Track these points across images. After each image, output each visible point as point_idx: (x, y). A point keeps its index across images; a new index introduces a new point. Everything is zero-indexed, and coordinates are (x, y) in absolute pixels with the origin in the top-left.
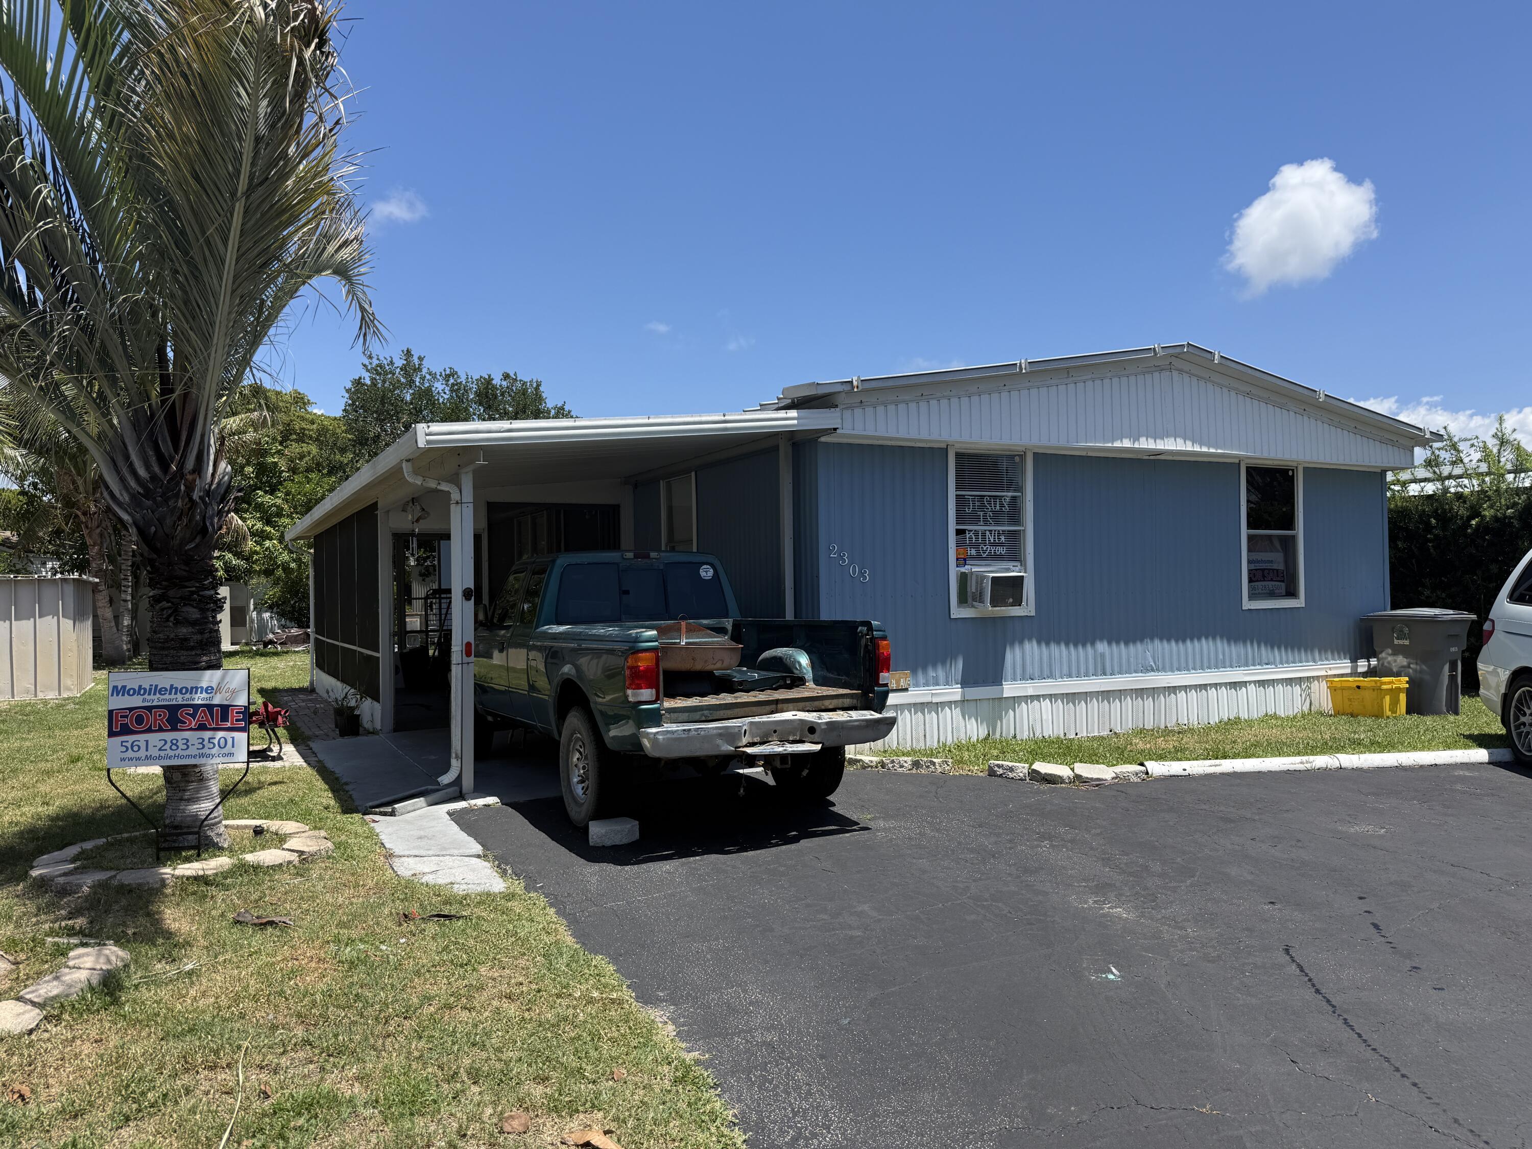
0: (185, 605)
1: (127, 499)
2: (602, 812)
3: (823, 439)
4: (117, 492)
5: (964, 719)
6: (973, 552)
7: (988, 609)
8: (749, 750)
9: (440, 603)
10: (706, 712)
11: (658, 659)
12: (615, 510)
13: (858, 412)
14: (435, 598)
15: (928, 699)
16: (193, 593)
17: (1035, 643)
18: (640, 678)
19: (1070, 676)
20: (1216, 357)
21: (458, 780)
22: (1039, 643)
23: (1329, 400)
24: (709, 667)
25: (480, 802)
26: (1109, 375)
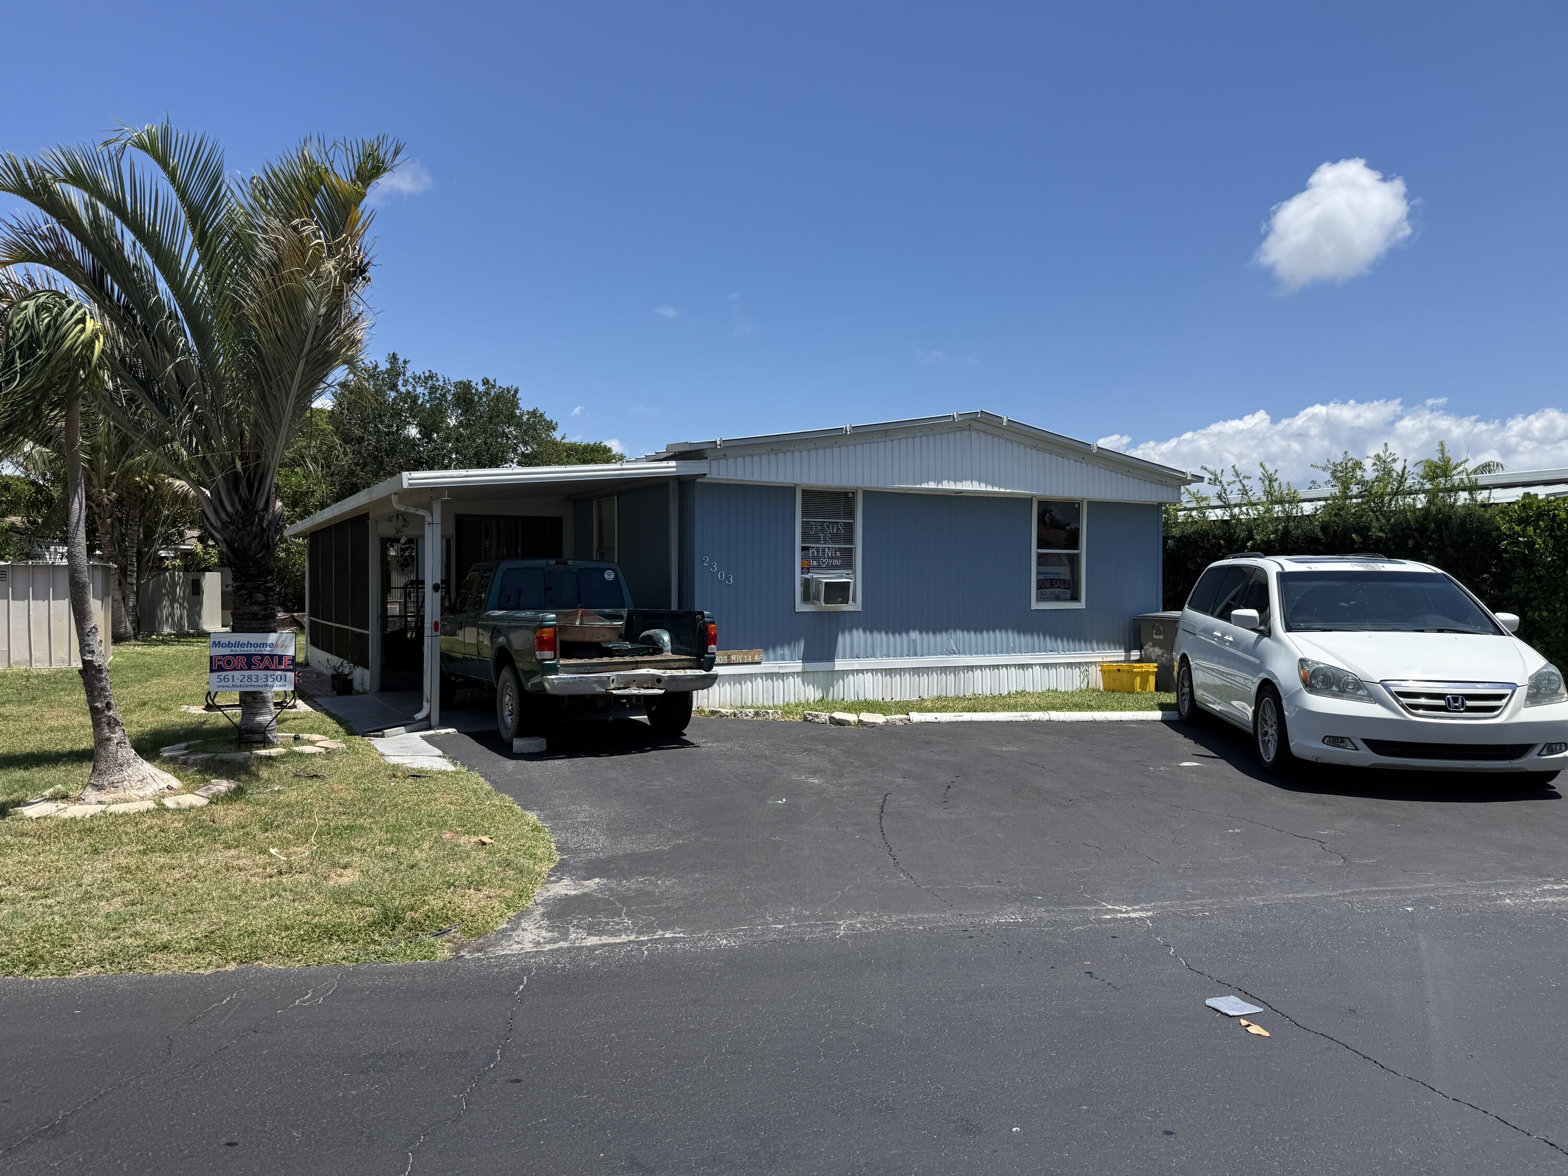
0: (256, 592)
1: (220, 525)
2: (522, 732)
3: (699, 480)
4: (213, 522)
5: (804, 685)
6: (815, 563)
7: (823, 606)
8: (614, 692)
9: (417, 593)
10: (588, 668)
11: (555, 632)
12: (558, 521)
13: (722, 462)
14: (413, 588)
15: (776, 670)
16: (261, 585)
17: (861, 631)
18: (543, 644)
19: (888, 656)
20: (1005, 420)
21: (428, 717)
22: (864, 631)
23: (1101, 451)
24: (596, 640)
25: (443, 731)
26: (919, 434)
